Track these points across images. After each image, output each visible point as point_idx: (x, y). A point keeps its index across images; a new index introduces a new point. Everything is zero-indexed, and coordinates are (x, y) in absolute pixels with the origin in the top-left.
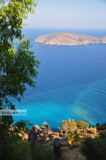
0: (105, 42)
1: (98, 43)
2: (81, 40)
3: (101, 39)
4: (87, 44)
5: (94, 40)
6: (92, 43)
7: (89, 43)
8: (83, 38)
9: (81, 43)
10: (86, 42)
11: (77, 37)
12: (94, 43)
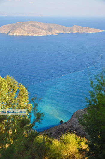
0: (76, 32)
1: (69, 32)
2: (50, 30)
3: (71, 28)
4: (57, 34)
5: (64, 30)
6: (62, 32)
7: (59, 33)
8: (53, 28)
9: (50, 34)
10: (56, 32)
11: (46, 27)
12: (64, 33)
